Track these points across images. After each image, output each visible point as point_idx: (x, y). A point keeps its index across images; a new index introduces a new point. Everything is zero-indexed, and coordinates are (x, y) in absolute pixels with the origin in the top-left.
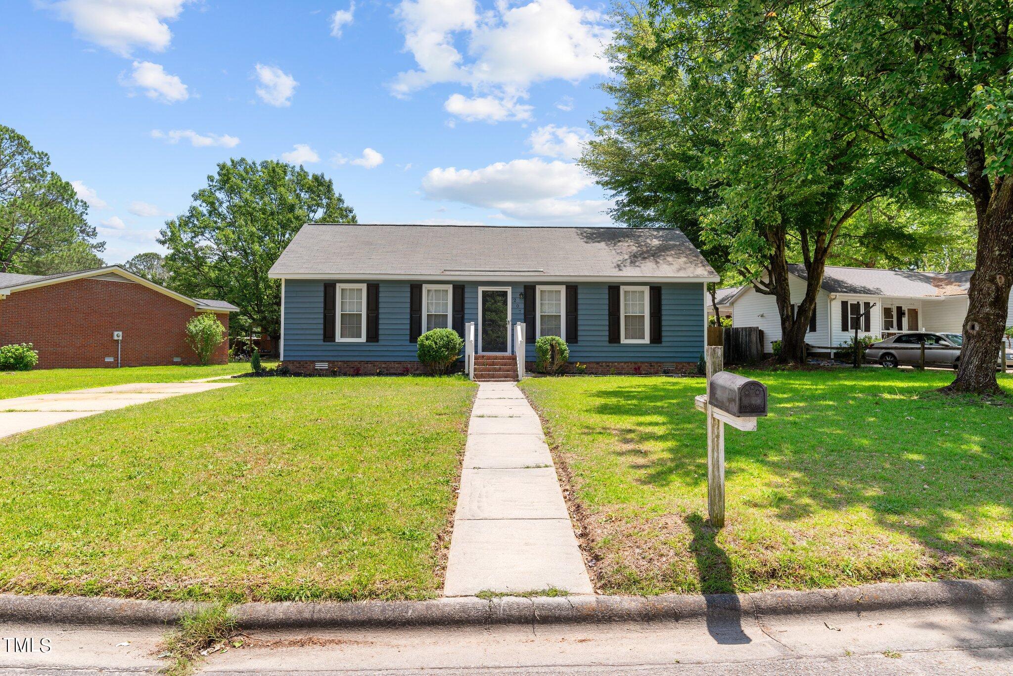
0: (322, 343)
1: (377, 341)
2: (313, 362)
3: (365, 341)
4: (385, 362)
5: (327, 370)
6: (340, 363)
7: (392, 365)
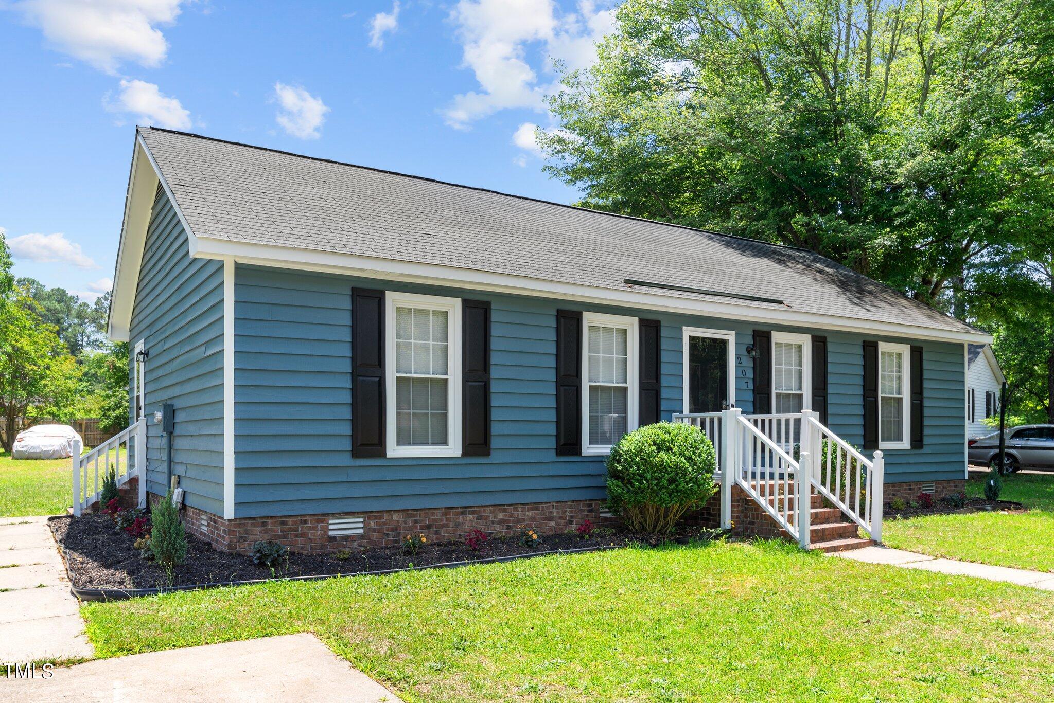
0: (347, 460)
1: (487, 453)
2: (324, 517)
3: (458, 453)
4: (503, 507)
5: (362, 537)
6: (395, 517)
7: (519, 513)
